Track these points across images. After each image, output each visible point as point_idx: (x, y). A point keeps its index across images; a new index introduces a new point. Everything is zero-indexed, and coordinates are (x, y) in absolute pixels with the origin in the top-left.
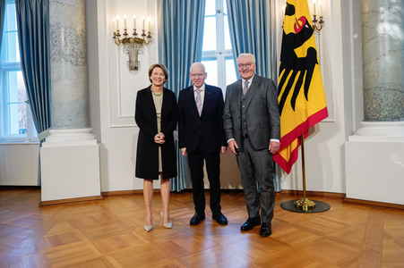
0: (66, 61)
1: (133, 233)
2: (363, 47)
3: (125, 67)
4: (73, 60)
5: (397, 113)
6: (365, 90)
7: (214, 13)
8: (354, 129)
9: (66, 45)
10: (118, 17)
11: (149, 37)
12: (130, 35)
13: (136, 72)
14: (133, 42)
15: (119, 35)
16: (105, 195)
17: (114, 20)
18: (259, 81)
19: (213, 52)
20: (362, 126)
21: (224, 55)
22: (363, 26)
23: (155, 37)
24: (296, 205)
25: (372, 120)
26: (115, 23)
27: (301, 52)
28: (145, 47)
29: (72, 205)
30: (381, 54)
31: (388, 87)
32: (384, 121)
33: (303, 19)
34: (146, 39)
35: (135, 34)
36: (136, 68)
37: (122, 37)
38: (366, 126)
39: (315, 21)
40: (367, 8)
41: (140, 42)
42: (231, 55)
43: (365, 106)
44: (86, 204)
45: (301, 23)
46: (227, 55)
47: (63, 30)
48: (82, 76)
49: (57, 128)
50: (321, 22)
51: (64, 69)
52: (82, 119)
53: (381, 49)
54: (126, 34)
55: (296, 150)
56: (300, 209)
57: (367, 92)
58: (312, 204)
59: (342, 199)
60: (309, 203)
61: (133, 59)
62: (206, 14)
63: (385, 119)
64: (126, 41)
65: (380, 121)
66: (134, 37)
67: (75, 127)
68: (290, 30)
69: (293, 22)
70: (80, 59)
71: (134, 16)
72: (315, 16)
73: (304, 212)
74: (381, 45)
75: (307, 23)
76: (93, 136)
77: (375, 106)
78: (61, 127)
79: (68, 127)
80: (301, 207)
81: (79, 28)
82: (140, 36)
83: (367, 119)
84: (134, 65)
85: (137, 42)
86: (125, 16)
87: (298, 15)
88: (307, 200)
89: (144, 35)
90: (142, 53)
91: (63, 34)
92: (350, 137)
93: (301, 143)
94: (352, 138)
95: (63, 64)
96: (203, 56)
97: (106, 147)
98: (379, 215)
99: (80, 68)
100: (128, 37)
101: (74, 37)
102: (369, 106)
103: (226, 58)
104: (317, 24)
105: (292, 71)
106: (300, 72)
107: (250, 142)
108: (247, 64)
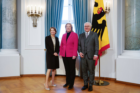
0: (8, 22)
1: (30, 91)
2: (125, 20)
3: (31, 25)
4: (11, 22)
5: (137, 47)
6: (125, 37)
7: (68, 5)
8: (121, 53)
9: (8, 16)
10: (29, 6)
11: (41, 14)
12: (34, 13)
13: (36, 27)
14: (35, 16)
15: (29, 13)
16: (22, 76)
17: (28, 7)
19: (67, 21)
20: (124, 52)
21: (71, 22)
22: (125, 12)
23: (44, 14)
24: (96, 83)
25: (127, 50)
26: (28, 8)
27: (100, 22)
28: (40, 18)
29: (8, 79)
30: (132, 23)
31: (134, 37)
32: (132, 50)
33: (101, 8)
34: (40, 15)
35: (36, 13)
36: (36, 26)
37: (30, 14)
38: (126, 52)
39: (106, 9)
40: (127, 5)
41: (38, 16)
42: (73, 22)
43: (125, 44)
44: (14, 79)
45: (100, 10)
47: (7, 10)
48: (14, 29)
49: (4, 49)
50: (109, 10)
51: (7, 26)
52: (14, 45)
53: (132, 21)
54: (32, 13)
56: (98, 84)
57: (126, 38)
58: (102, 82)
59: (115, 81)
60: (101, 82)
61: (35, 22)
62: (64, 5)
63: (133, 49)
64: (32, 15)
65: (131, 50)
66: (35, 14)
67: (11, 48)
68: (96, 13)
69: (97, 9)
70: (14, 22)
71: (36, 6)
72: (106, 7)
73: (100, 86)
74: (132, 20)
75: (103, 10)
76: (18, 52)
77: (129, 44)
78: (5, 48)
79: (8, 48)
81: (14, 9)
82: (37, 13)
83: (126, 49)
84: (35, 25)
85: (36, 16)
86: (32, 5)
87: (99, 7)
88: (100, 80)
89: (39, 13)
90: (39, 20)
91: (7, 12)
92: (119, 56)
93: (99, 58)
94: (119, 57)
95: (7, 23)
96: (62, 22)
97: (23, 57)
98: (129, 88)
99: (14, 25)
100: (32, 14)
101: (11, 13)
102: (127, 44)
104: (108, 11)
105: (96, 29)
106: (99, 29)
107: (87, 56)
108: (88, 26)
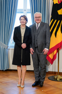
18: (43, 24)
19: (22, 10)
21: (26, 11)
24: (54, 78)
42: (30, 11)
46: (28, 11)
55: (56, 54)
56: (56, 80)
68: (56, 2)
73: (58, 81)
80: (56, 79)
88: (59, 76)
93: (58, 51)
96: (17, 11)
103: (28, 13)
105: (56, 20)
106: (59, 21)
107: (38, 49)
108: (39, 17)
